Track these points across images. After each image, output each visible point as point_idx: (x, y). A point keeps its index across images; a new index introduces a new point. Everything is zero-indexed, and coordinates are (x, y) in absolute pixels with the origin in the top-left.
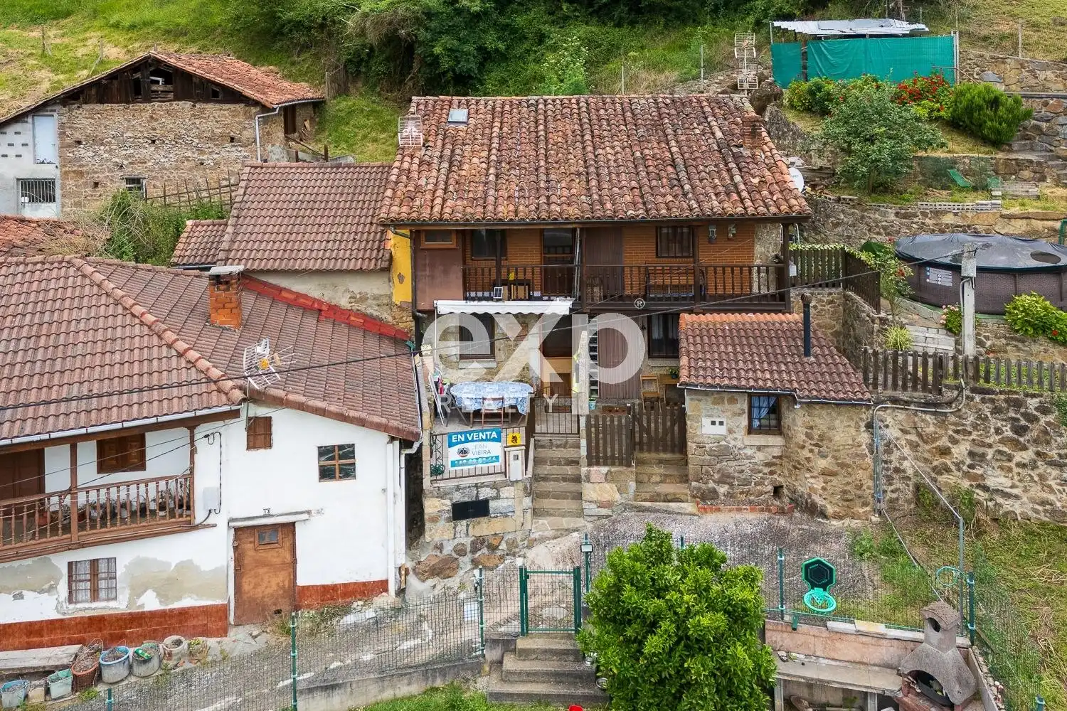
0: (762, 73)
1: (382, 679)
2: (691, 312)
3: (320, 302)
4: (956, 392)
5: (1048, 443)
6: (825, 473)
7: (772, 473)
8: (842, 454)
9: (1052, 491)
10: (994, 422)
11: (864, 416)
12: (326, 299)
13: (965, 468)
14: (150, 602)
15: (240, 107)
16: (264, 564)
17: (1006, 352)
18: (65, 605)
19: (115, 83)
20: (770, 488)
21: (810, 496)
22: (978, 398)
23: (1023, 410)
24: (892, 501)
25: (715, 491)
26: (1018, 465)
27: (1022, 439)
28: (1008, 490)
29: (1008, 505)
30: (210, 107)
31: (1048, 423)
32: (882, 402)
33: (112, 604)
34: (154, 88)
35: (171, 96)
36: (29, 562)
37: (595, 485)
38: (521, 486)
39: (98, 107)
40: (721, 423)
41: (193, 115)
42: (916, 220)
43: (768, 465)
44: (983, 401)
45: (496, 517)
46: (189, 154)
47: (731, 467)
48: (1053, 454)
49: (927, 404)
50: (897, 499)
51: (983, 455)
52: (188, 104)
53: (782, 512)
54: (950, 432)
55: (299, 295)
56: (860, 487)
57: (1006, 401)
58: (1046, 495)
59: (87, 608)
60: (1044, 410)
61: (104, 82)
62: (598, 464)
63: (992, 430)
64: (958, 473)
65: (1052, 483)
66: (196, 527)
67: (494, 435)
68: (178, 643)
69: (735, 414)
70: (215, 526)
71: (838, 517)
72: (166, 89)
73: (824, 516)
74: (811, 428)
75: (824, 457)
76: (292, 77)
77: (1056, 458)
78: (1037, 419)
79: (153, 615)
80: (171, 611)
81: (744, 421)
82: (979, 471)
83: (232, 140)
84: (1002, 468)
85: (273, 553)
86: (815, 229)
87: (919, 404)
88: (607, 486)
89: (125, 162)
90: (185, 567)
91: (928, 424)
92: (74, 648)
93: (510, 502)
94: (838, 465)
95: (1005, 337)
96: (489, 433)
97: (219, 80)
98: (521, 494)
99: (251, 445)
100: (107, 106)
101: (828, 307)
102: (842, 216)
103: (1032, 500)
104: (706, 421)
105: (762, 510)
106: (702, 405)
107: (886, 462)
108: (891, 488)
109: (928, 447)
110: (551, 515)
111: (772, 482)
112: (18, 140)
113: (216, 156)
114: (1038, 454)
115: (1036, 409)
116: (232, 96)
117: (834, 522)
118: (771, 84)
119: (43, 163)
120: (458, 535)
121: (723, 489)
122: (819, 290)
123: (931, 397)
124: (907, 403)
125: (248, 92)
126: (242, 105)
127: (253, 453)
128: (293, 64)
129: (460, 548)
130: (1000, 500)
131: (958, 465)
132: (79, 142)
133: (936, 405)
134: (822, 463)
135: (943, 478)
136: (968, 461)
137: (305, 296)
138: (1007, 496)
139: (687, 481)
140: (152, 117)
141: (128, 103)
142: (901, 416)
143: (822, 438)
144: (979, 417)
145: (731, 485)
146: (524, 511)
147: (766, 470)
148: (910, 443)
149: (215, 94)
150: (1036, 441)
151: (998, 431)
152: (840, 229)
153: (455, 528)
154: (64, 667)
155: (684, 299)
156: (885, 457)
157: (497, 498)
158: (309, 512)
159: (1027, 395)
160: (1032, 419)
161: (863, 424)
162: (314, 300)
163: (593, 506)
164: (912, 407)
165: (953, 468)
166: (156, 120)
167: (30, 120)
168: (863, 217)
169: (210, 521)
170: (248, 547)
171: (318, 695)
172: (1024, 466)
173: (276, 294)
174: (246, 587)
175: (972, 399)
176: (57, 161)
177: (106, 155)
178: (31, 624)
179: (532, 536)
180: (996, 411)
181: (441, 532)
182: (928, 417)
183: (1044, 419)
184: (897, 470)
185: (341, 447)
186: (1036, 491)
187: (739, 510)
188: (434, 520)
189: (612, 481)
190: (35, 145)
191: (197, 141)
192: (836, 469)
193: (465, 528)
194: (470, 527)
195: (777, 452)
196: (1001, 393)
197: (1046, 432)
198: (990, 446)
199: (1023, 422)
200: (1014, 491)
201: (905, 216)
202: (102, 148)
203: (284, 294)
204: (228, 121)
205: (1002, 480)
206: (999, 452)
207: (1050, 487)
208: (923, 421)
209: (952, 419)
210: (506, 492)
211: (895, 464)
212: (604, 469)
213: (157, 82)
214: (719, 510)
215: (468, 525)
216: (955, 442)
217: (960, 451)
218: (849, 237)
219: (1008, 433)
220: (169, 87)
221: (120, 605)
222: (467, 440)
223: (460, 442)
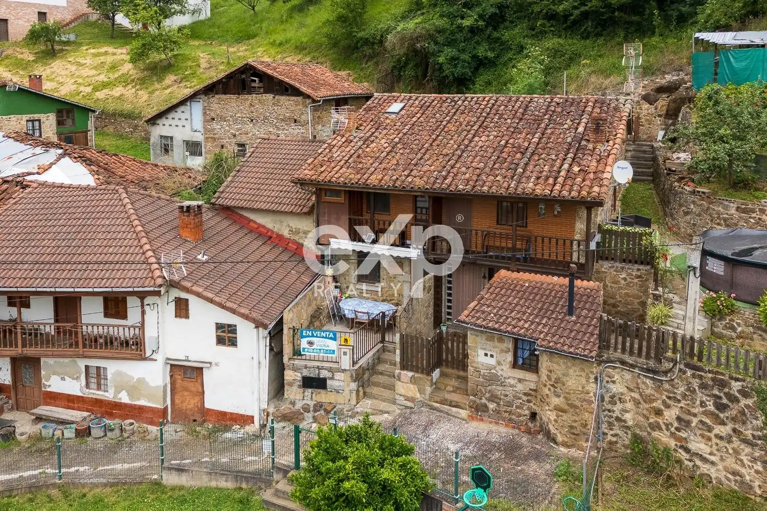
0: (683, 79)
1: (210, 474)
2: (508, 269)
3: (272, 232)
4: (672, 364)
5: (744, 423)
6: (558, 409)
7: (529, 401)
8: (573, 397)
9: (743, 465)
10: (700, 396)
11: (595, 370)
12: (275, 230)
13: (673, 429)
14: (124, 398)
15: (300, 99)
16: (186, 389)
17: (752, 339)
18: (85, 389)
19: (232, 81)
20: (527, 412)
21: (548, 424)
22: (689, 373)
23: (726, 390)
24: (611, 443)
25: (486, 406)
26: (717, 436)
27: (721, 415)
28: (708, 456)
29: (704, 468)
30: (283, 99)
31: (747, 406)
32: (612, 362)
33: (106, 394)
34: (253, 85)
35: (262, 90)
36: (66, 360)
37: (403, 384)
38: (348, 373)
39: (223, 97)
40: (492, 356)
41: (274, 104)
42: (754, 215)
43: (525, 394)
44: (694, 376)
45: (331, 391)
46: (271, 129)
47: (498, 390)
48: (749, 433)
49: (648, 370)
50: (616, 442)
51: (688, 423)
52: (270, 96)
53: (529, 432)
54: (664, 397)
55: (260, 226)
56: (585, 426)
57: (713, 379)
58: (738, 468)
59: (94, 393)
60: (745, 395)
61: (224, 80)
62: (407, 370)
63: (698, 402)
64: (666, 432)
65: (744, 458)
66: (145, 359)
67: (331, 335)
68: (132, 424)
69: (502, 351)
70: (156, 360)
71: (565, 445)
72: (259, 86)
73: (556, 443)
74: (550, 371)
75: (559, 396)
76: (359, 80)
77: (750, 437)
78: (738, 401)
79: (126, 405)
80: (135, 405)
81: (509, 357)
82: (683, 434)
83: (295, 121)
84: (702, 436)
85: (192, 384)
86: (672, 215)
87: (642, 369)
88: (412, 386)
89: (237, 133)
90: (141, 381)
91: (647, 387)
92: (86, 414)
93: (341, 384)
94: (569, 405)
95: (753, 326)
96: (328, 333)
97: (287, 80)
98: (349, 379)
99: (178, 315)
100: (228, 96)
101: (636, 280)
102: (692, 206)
103: (726, 469)
104: (481, 352)
105: (514, 427)
106: (478, 339)
107: (609, 411)
108: (612, 432)
109: (647, 406)
110: (376, 399)
111: (529, 408)
112: (183, 116)
113: (286, 132)
114: (734, 430)
115: (739, 391)
116: (296, 92)
117: (562, 449)
118: (688, 88)
119: (196, 131)
120: (305, 398)
121: (492, 406)
122: (630, 265)
123: (652, 363)
124: (632, 366)
125: (303, 89)
126: (301, 97)
127: (178, 320)
128: (362, 69)
129: (306, 406)
130: (698, 463)
131: (667, 425)
132: (213, 119)
133: (655, 372)
134: (555, 401)
135: (656, 434)
136: (676, 424)
137: (264, 227)
138: (705, 460)
139: (467, 395)
140: (251, 104)
141: (239, 94)
142: (628, 376)
143: (557, 380)
144: (688, 389)
145: (498, 404)
146: (351, 392)
147: (525, 398)
148: (634, 399)
149: (287, 90)
150: (734, 419)
151: (703, 404)
152: (688, 217)
153: (304, 393)
154: (73, 423)
155: (503, 258)
156: (609, 407)
157: (332, 378)
158: (210, 363)
159: (731, 378)
160: (734, 399)
161: (593, 376)
162: (268, 230)
163: (402, 398)
164: (636, 371)
165: (664, 427)
166: (253, 106)
167: (188, 104)
168: (708, 208)
169: (153, 357)
170: (178, 377)
171: (174, 472)
172: (721, 438)
173: (245, 224)
174: (177, 401)
175: (685, 372)
176: (202, 130)
177: (227, 128)
178: (69, 395)
179: (356, 410)
180: (703, 386)
181: (293, 393)
182: (648, 381)
183: (744, 402)
184: (618, 419)
185: (229, 326)
186: (731, 462)
187: (497, 423)
188: (291, 384)
189: (414, 383)
190: (191, 120)
191: (275, 121)
192: (566, 407)
193: (310, 394)
194: (314, 395)
195: (533, 386)
196: (710, 372)
197: (743, 413)
198: (695, 415)
199: (725, 401)
200: (712, 458)
201: (745, 211)
202: (225, 123)
203: (252, 224)
204: (293, 109)
205: (702, 446)
206: (701, 421)
207: (741, 461)
208: (644, 383)
209: (667, 386)
210: (338, 376)
211: (617, 414)
212: (410, 374)
213: (255, 81)
214: (482, 420)
215: (312, 393)
216: (668, 406)
217: (671, 414)
218: (694, 225)
219: (712, 408)
220: (261, 85)
221: (109, 395)
222: (313, 336)
223: (309, 336)
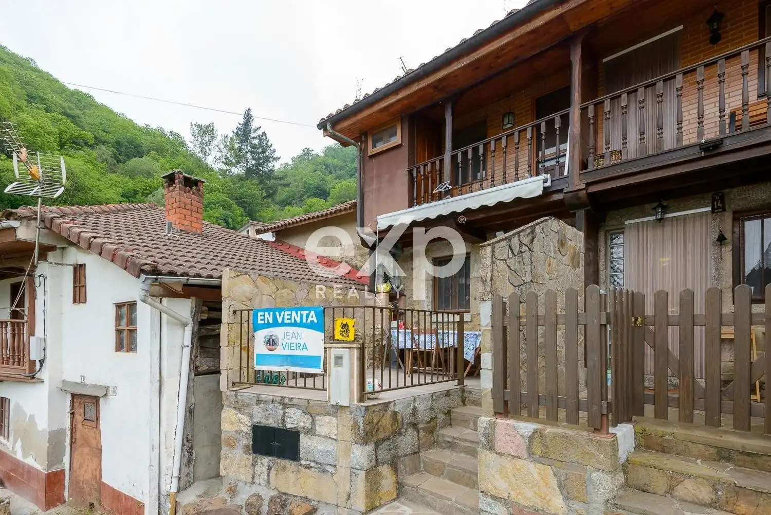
14: (19, 452)
16: (86, 443)
33: (8, 444)
37: (505, 461)
38: (347, 418)
45: (309, 467)
59: (1, 441)
62: (516, 415)
67: (313, 318)
70: (43, 382)
80: (25, 465)
85: (92, 433)
88: (533, 469)
93: (331, 446)
96: (305, 313)
98: (348, 435)
99: (77, 300)
120: (256, 480)
129: (253, 500)
146: (353, 470)
153: (254, 465)
157: (311, 432)
158: (107, 388)
169: (41, 375)
170: (79, 419)
174: (75, 464)
181: (236, 465)
188: (231, 446)
189: (544, 458)
193: (265, 469)
194: (273, 472)
210: (327, 425)
212: (527, 428)
215: (270, 468)
222: (275, 324)
223: (268, 326)
